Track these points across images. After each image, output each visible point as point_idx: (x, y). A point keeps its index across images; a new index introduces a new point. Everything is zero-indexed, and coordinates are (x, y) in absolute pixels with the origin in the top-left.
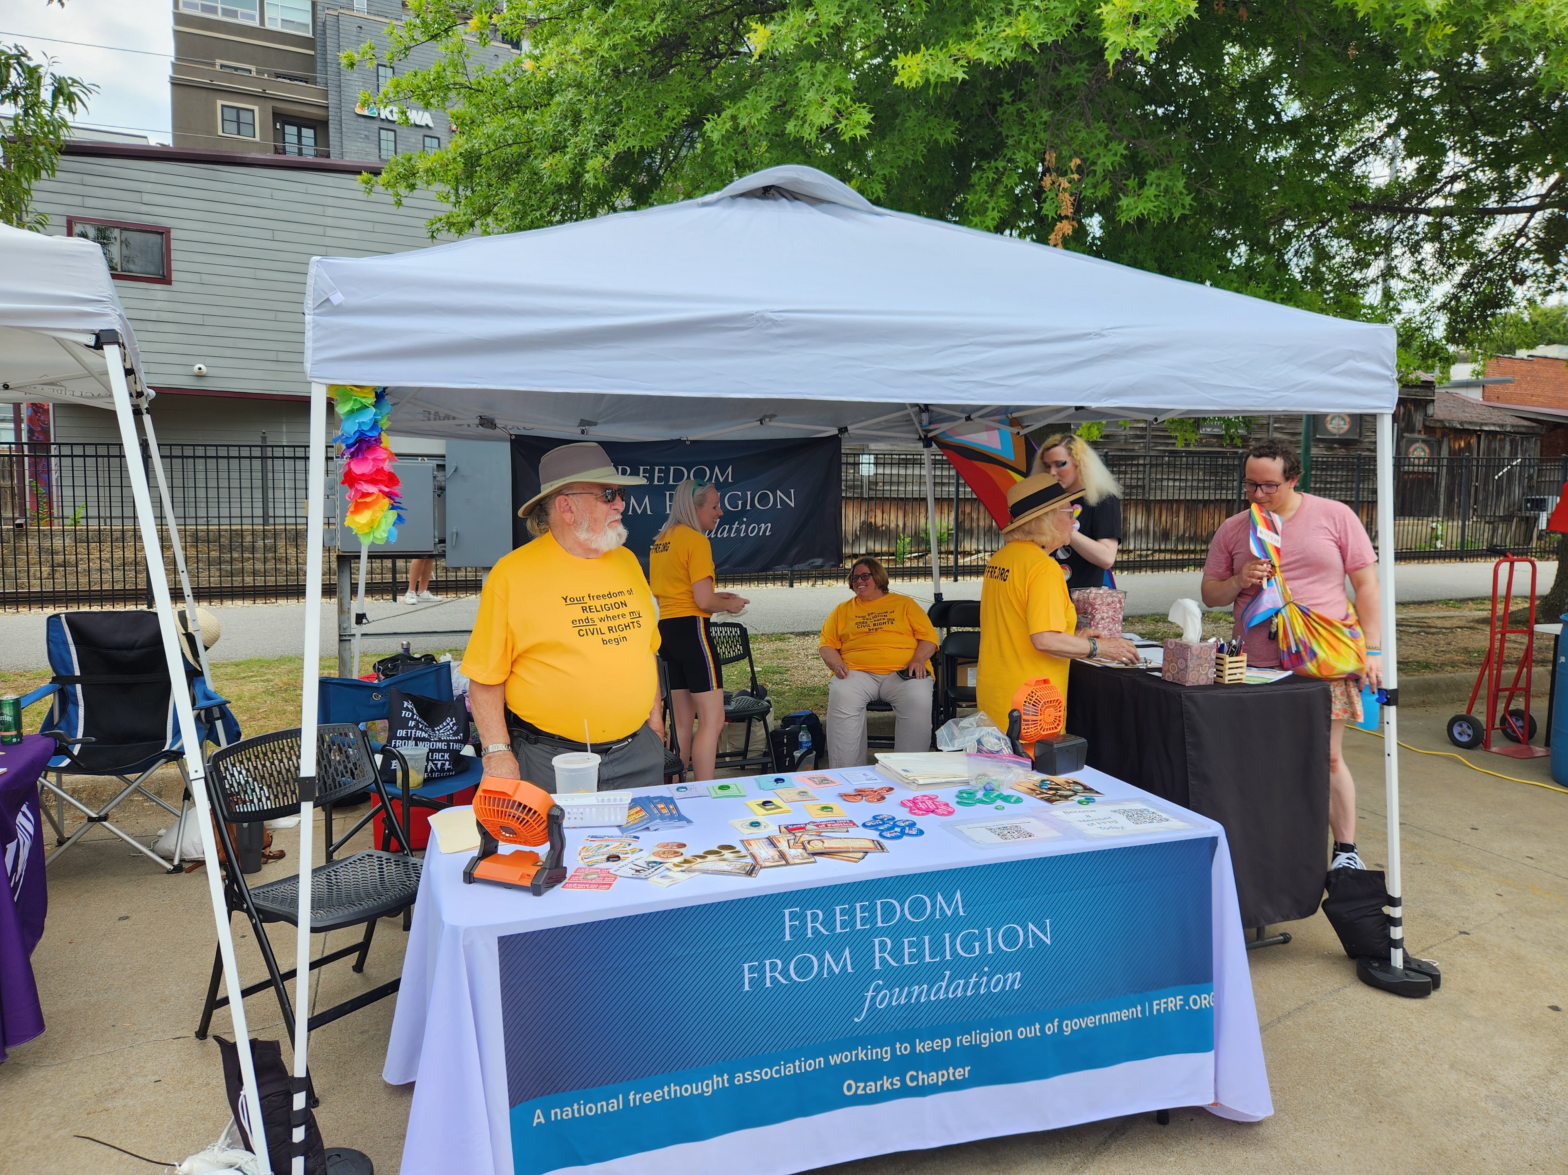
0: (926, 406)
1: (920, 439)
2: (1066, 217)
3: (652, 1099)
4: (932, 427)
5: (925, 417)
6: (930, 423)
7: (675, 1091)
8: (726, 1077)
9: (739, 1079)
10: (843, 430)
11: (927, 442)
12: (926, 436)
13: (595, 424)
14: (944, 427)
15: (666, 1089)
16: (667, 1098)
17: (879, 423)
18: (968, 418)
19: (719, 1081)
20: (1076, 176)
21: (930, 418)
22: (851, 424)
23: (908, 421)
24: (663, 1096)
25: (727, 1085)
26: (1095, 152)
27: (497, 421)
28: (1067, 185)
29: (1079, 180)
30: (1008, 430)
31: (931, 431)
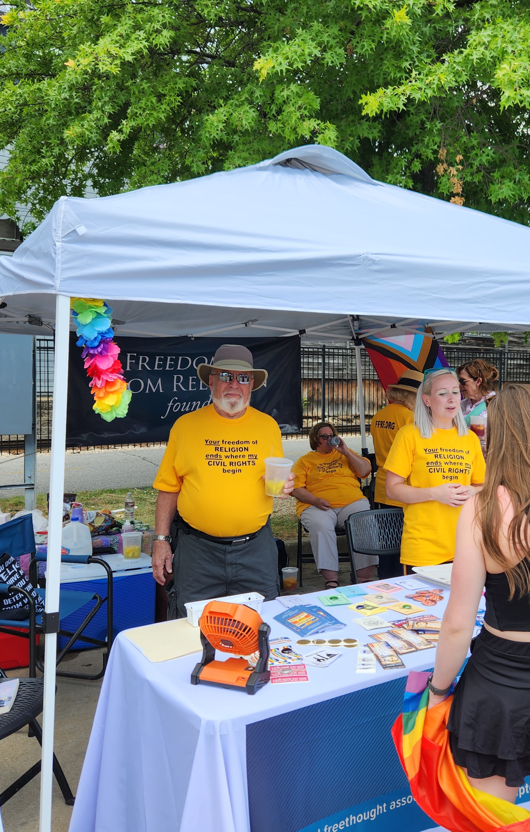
0: (358, 316)
1: (353, 339)
2: (458, 194)
3: (338, 828)
4: (362, 331)
5: (356, 323)
6: (360, 329)
7: (353, 820)
8: (385, 805)
9: (393, 806)
10: (302, 332)
11: (358, 341)
12: (357, 337)
13: (123, 323)
14: (372, 332)
15: (347, 820)
16: (347, 826)
17: (325, 328)
18: (393, 326)
19: (381, 808)
20: (460, 167)
21: (360, 325)
22: (309, 327)
23: (346, 326)
24: (345, 825)
25: (385, 811)
26: (474, 152)
27: (43, 319)
28: (455, 173)
29: (462, 170)
30: (422, 336)
31: (361, 334)
